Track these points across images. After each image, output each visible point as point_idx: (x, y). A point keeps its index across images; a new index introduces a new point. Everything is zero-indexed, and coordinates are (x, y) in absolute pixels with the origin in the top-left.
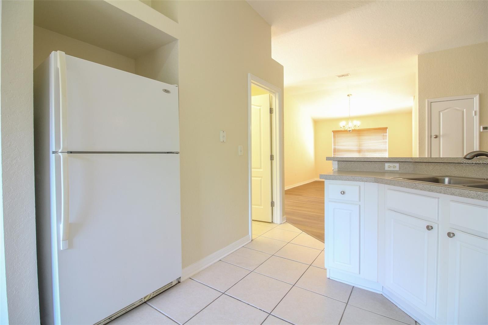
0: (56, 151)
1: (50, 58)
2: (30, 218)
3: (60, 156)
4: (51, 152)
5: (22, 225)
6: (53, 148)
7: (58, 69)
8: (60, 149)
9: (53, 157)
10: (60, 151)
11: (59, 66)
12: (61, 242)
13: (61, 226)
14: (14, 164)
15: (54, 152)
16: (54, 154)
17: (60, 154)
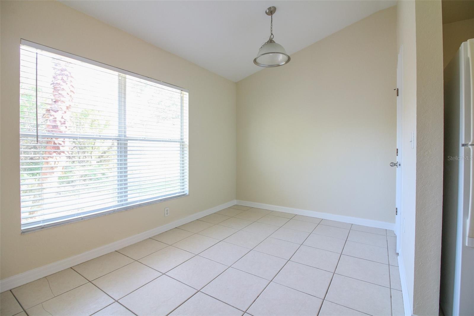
0: (466, 143)
1: (460, 50)
2: (438, 205)
3: (470, 148)
4: (461, 145)
5: (431, 209)
6: (462, 140)
7: (469, 58)
8: (470, 142)
9: (462, 150)
10: (470, 143)
11: (469, 55)
12: (467, 238)
13: (468, 221)
14: (426, 156)
15: (463, 145)
16: (463, 147)
17: (470, 147)
